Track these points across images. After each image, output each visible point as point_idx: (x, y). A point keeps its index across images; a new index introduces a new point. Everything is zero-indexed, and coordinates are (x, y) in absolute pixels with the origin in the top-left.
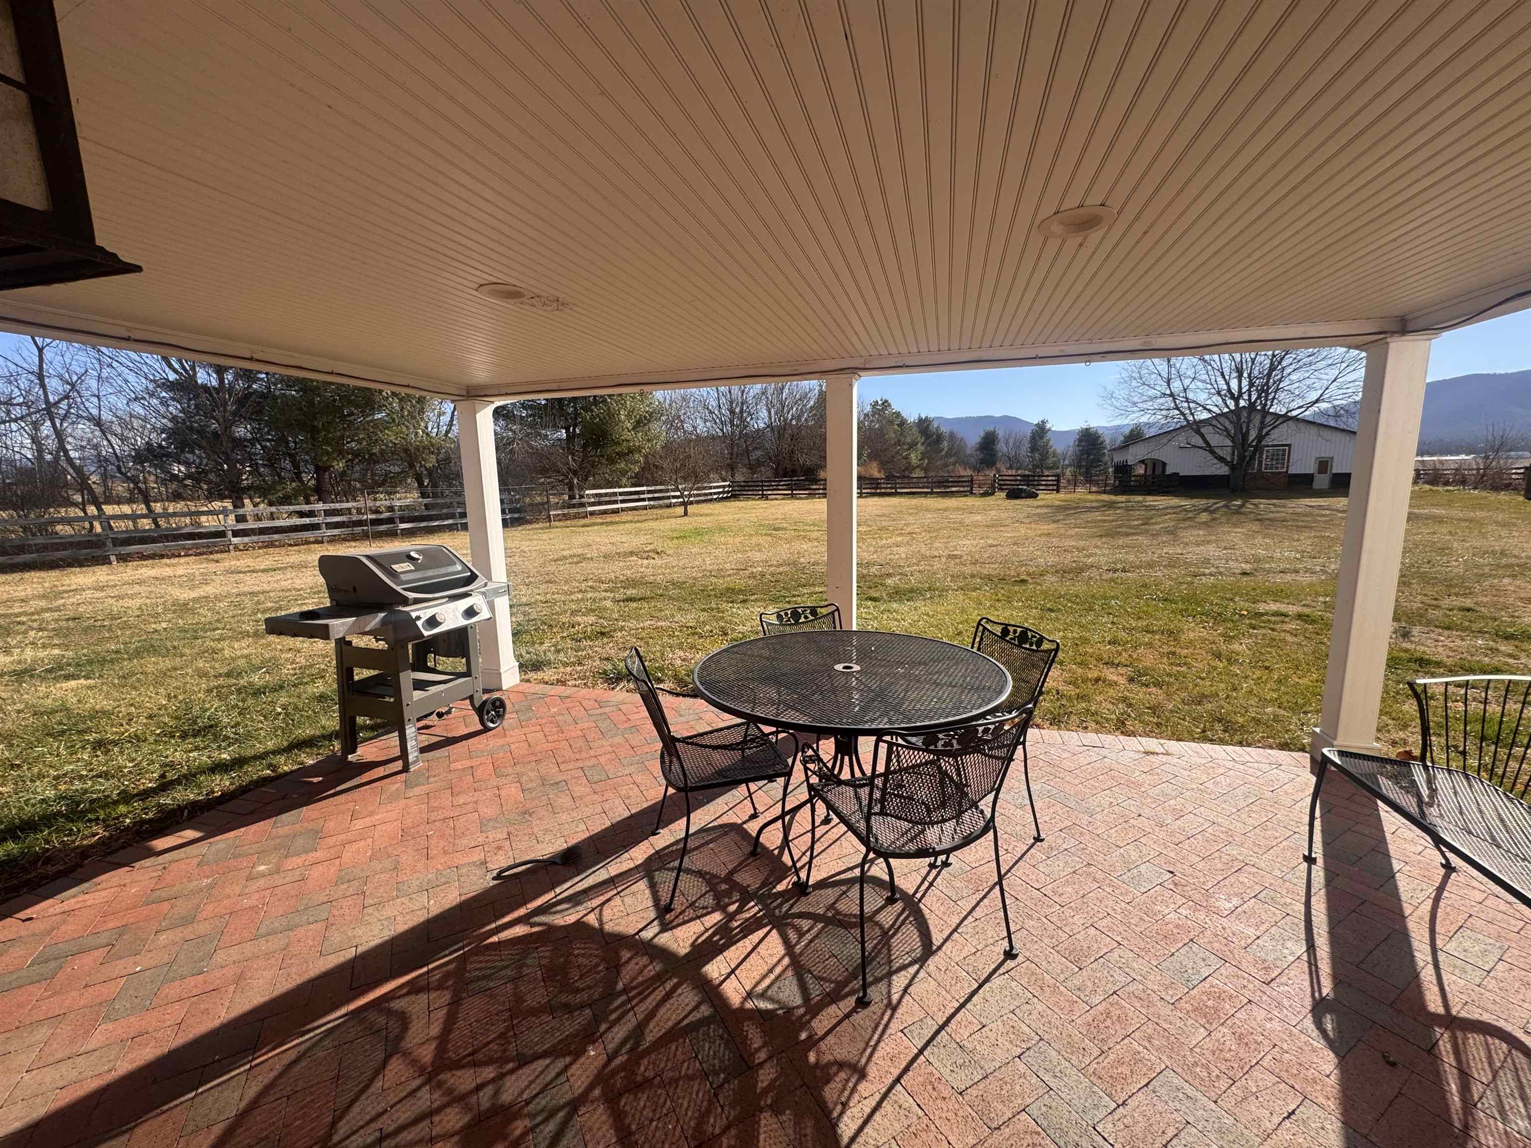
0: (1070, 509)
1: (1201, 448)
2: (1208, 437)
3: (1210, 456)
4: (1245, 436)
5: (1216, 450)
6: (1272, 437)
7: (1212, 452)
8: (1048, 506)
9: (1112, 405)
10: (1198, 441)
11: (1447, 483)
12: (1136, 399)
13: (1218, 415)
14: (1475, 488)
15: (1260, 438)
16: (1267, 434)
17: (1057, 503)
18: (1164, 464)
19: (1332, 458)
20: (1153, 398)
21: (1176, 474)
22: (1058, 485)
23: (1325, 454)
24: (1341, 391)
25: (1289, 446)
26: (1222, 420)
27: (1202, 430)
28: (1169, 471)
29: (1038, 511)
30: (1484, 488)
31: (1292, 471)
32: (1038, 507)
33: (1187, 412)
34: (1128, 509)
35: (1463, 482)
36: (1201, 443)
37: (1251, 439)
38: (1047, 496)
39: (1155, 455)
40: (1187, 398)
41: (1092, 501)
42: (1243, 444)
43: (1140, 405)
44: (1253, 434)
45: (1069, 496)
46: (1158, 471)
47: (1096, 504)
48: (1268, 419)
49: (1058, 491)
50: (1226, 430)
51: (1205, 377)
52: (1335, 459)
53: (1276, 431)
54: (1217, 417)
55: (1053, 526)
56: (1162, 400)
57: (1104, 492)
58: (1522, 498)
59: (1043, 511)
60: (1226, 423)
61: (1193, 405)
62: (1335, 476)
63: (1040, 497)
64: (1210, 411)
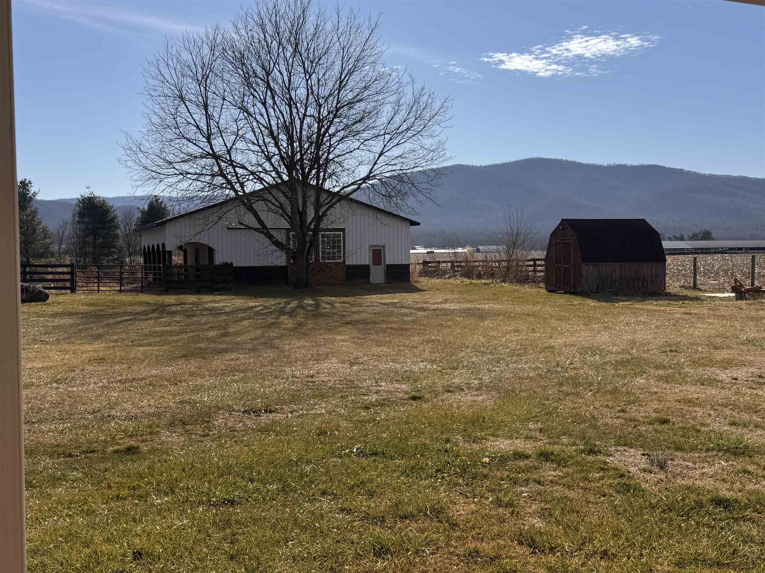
0: (105, 316)
1: (256, 230)
2: (263, 216)
3: (267, 242)
4: (303, 215)
5: (274, 233)
6: (332, 218)
7: (270, 236)
8: (71, 314)
9: (139, 163)
10: (250, 220)
11: (479, 277)
12: (171, 158)
13: (271, 186)
14: (504, 281)
15: (318, 219)
16: (324, 214)
17: (82, 308)
18: (211, 251)
19: (384, 247)
20: (193, 158)
21: (228, 266)
22: (72, 281)
23: (378, 242)
24: (390, 168)
25: (343, 230)
26: (274, 192)
27: (255, 206)
28: (219, 260)
29: (57, 321)
30: (511, 282)
31: (350, 262)
32: (54, 315)
33: (234, 179)
34: (189, 314)
35: (492, 275)
36: (254, 223)
37: (309, 220)
38: (60, 298)
39: (204, 239)
40: (231, 161)
41: (132, 304)
42: (302, 226)
43: (177, 166)
44: (311, 214)
45: (94, 297)
46: (204, 261)
47: (139, 309)
48: (324, 196)
49: (73, 290)
50: (281, 207)
51: (250, 136)
52: (387, 249)
53: (332, 211)
54: (269, 189)
55: (97, 345)
56: (203, 162)
57: (142, 290)
58: (544, 291)
59: (67, 321)
60: (282, 199)
61: (240, 171)
62: (390, 267)
63: (51, 299)
64: (261, 180)
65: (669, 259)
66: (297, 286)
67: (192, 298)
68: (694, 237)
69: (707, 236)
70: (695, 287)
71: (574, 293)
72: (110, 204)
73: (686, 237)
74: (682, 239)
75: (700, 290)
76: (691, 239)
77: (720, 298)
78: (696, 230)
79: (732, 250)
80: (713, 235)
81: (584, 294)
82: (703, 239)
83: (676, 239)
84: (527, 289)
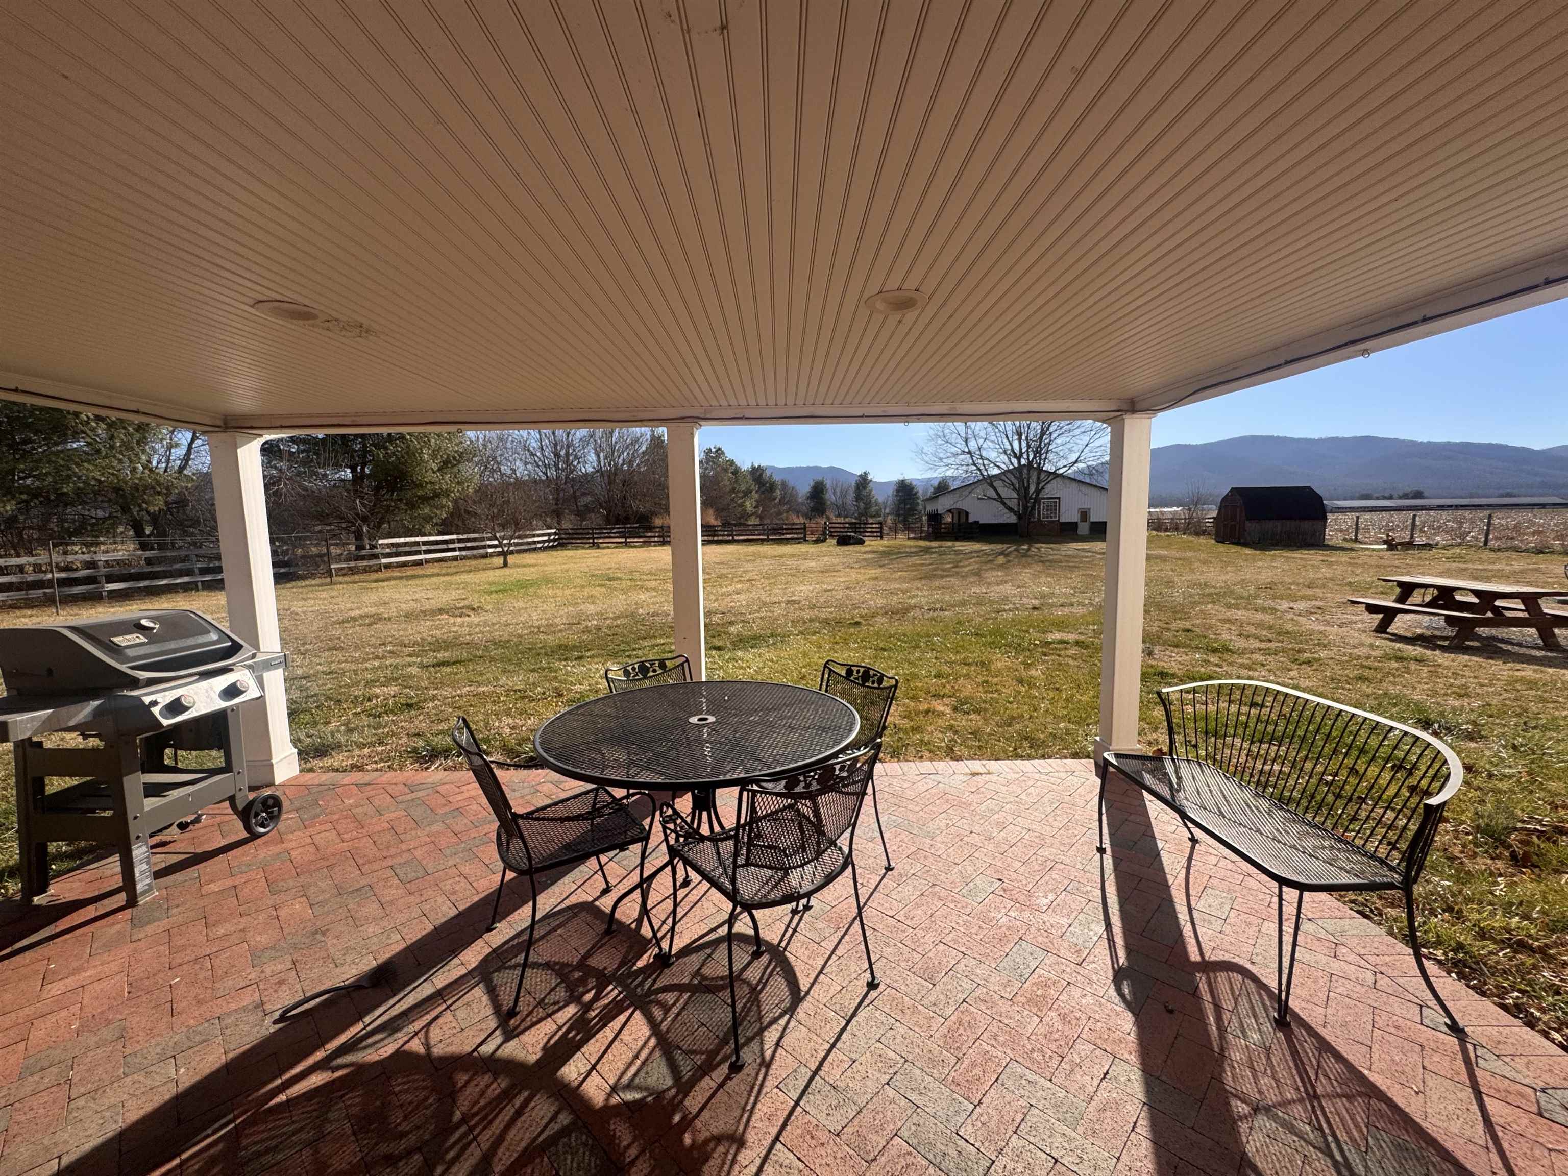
0: (893, 554)
1: (994, 500)
2: (1000, 490)
3: (1001, 507)
4: (1027, 489)
5: (1006, 502)
6: (1046, 491)
7: (1004, 504)
8: (874, 552)
9: (923, 460)
10: (991, 493)
11: (1166, 530)
12: (941, 455)
13: (1005, 471)
14: (1185, 534)
15: (1038, 491)
16: (1043, 488)
17: (882, 549)
18: (967, 514)
19: (1090, 509)
20: (955, 455)
21: (977, 522)
22: (881, 532)
23: (1085, 506)
24: (1093, 454)
25: (1059, 499)
26: (1009, 475)
27: (995, 484)
28: (971, 520)
29: (866, 556)
30: (1190, 534)
31: (1062, 520)
32: (865, 553)
33: (982, 467)
34: (941, 554)
35: (1176, 529)
36: (995, 496)
37: (1031, 492)
38: (873, 543)
39: (959, 505)
40: (981, 456)
41: (910, 547)
42: (1025, 497)
43: (945, 461)
44: (1032, 488)
45: (892, 542)
46: (963, 520)
47: (913, 550)
48: (1043, 476)
49: (881, 537)
50: (1013, 484)
51: (994, 438)
52: (1092, 510)
53: (1049, 486)
54: (1005, 473)
55: (879, 570)
56: (962, 457)
57: (921, 538)
58: (1213, 542)
59: (870, 556)
60: (1013, 478)
61: (986, 462)
62: (1094, 524)
63: (867, 543)
64: (999, 467)
65: (1330, 517)
66: (1021, 536)
67: (949, 544)
68: (1405, 496)
69: (1418, 495)
70: (1356, 540)
71: (1238, 543)
72: (914, 483)
73: (1395, 496)
74: (1391, 498)
75: (1361, 543)
76: (1400, 498)
77: (1374, 550)
78: (1408, 490)
79: (1441, 508)
80: (1426, 494)
81: (1245, 545)
82: (1413, 498)
83: (1384, 498)
84: (1202, 540)
